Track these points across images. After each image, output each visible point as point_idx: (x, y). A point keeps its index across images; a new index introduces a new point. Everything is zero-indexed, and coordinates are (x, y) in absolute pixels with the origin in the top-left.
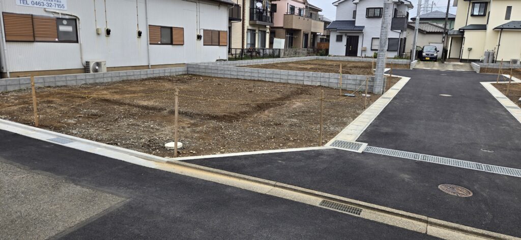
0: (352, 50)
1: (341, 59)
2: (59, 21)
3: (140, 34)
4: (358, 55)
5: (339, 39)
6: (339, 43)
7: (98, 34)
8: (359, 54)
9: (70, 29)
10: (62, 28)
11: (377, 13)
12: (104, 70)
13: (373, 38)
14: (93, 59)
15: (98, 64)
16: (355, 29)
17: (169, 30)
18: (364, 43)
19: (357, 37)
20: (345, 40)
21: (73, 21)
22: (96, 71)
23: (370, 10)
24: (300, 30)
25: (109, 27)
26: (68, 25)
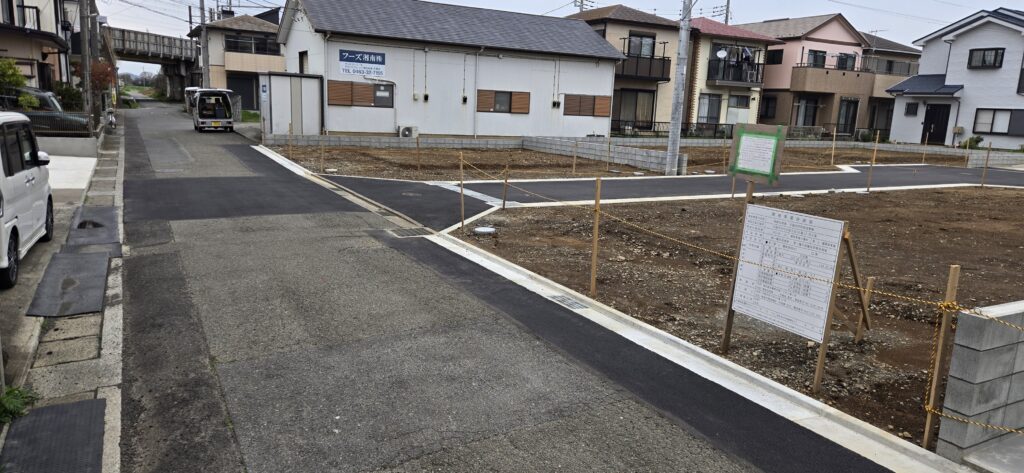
0: (935, 131)
1: (915, 149)
2: (377, 87)
3: (465, 100)
4: (946, 143)
5: (911, 110)
6: (911, 120)
7: (415, 100)
8: (948, 141)
9: (386, 94)
10: (379, 94)
11: (990, 57)
12: (415, 135)
13: (978, 110)
14: (403, 124)
15: (409, 129)
16: (942, 91)
17: (508, 96)
18: (961, 120)
19: (948, 107)
20: (922, 112)
21: (390, 87)
22: (406, 136)
23: (975, 53)
24: (832, 95)
25: (427, 93)
26: (384, 91)
